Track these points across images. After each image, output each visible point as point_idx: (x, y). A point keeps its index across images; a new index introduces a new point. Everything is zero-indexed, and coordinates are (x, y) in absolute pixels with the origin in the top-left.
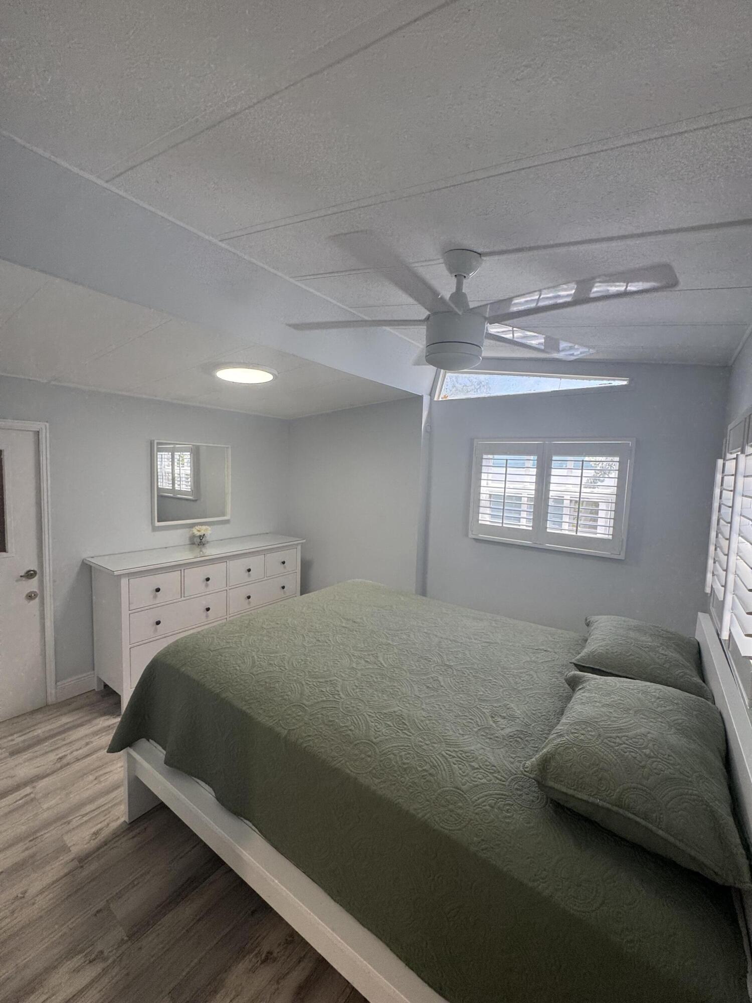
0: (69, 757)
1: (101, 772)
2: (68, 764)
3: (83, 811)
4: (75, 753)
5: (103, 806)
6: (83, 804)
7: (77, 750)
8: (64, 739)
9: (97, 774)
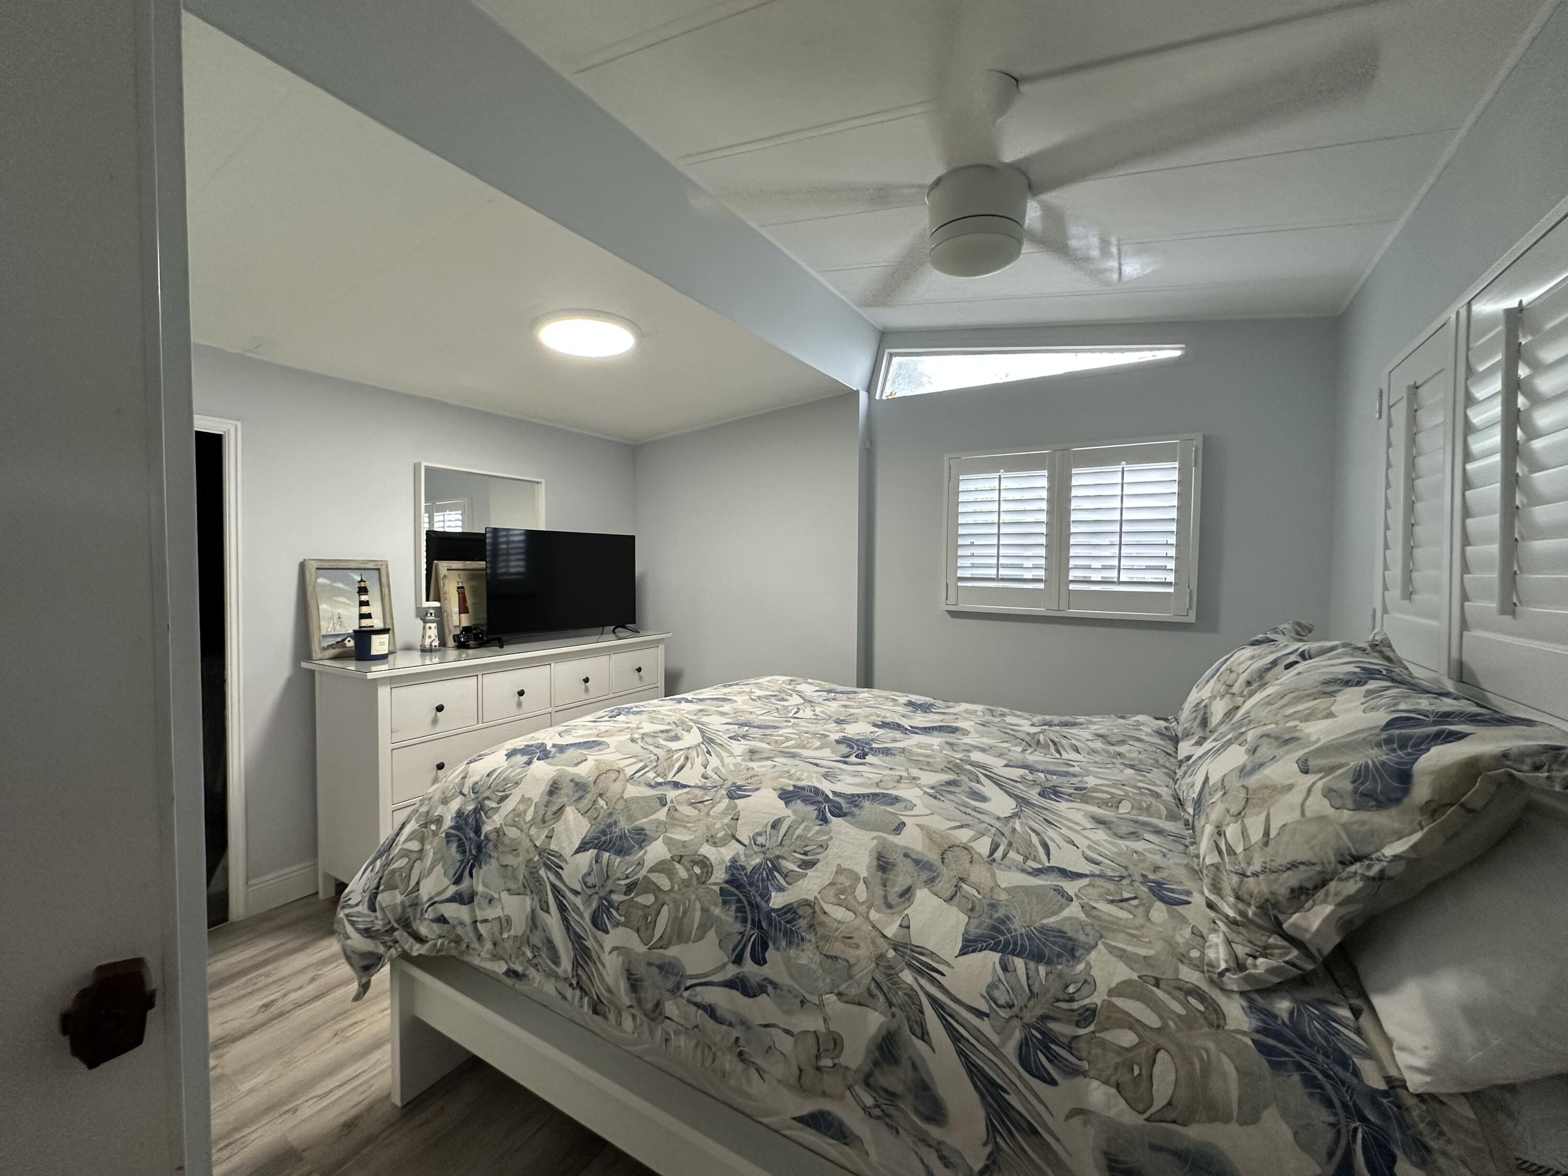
0: (281, 1003)
1: (345, 1024)
2: (282, 1014)
3: (320, 1090)
4: (293, 996)
5: (354, 1078)
6: (316, 1079)
7: (295, 990)
8: (267, 975)
9: (336, 1027)
